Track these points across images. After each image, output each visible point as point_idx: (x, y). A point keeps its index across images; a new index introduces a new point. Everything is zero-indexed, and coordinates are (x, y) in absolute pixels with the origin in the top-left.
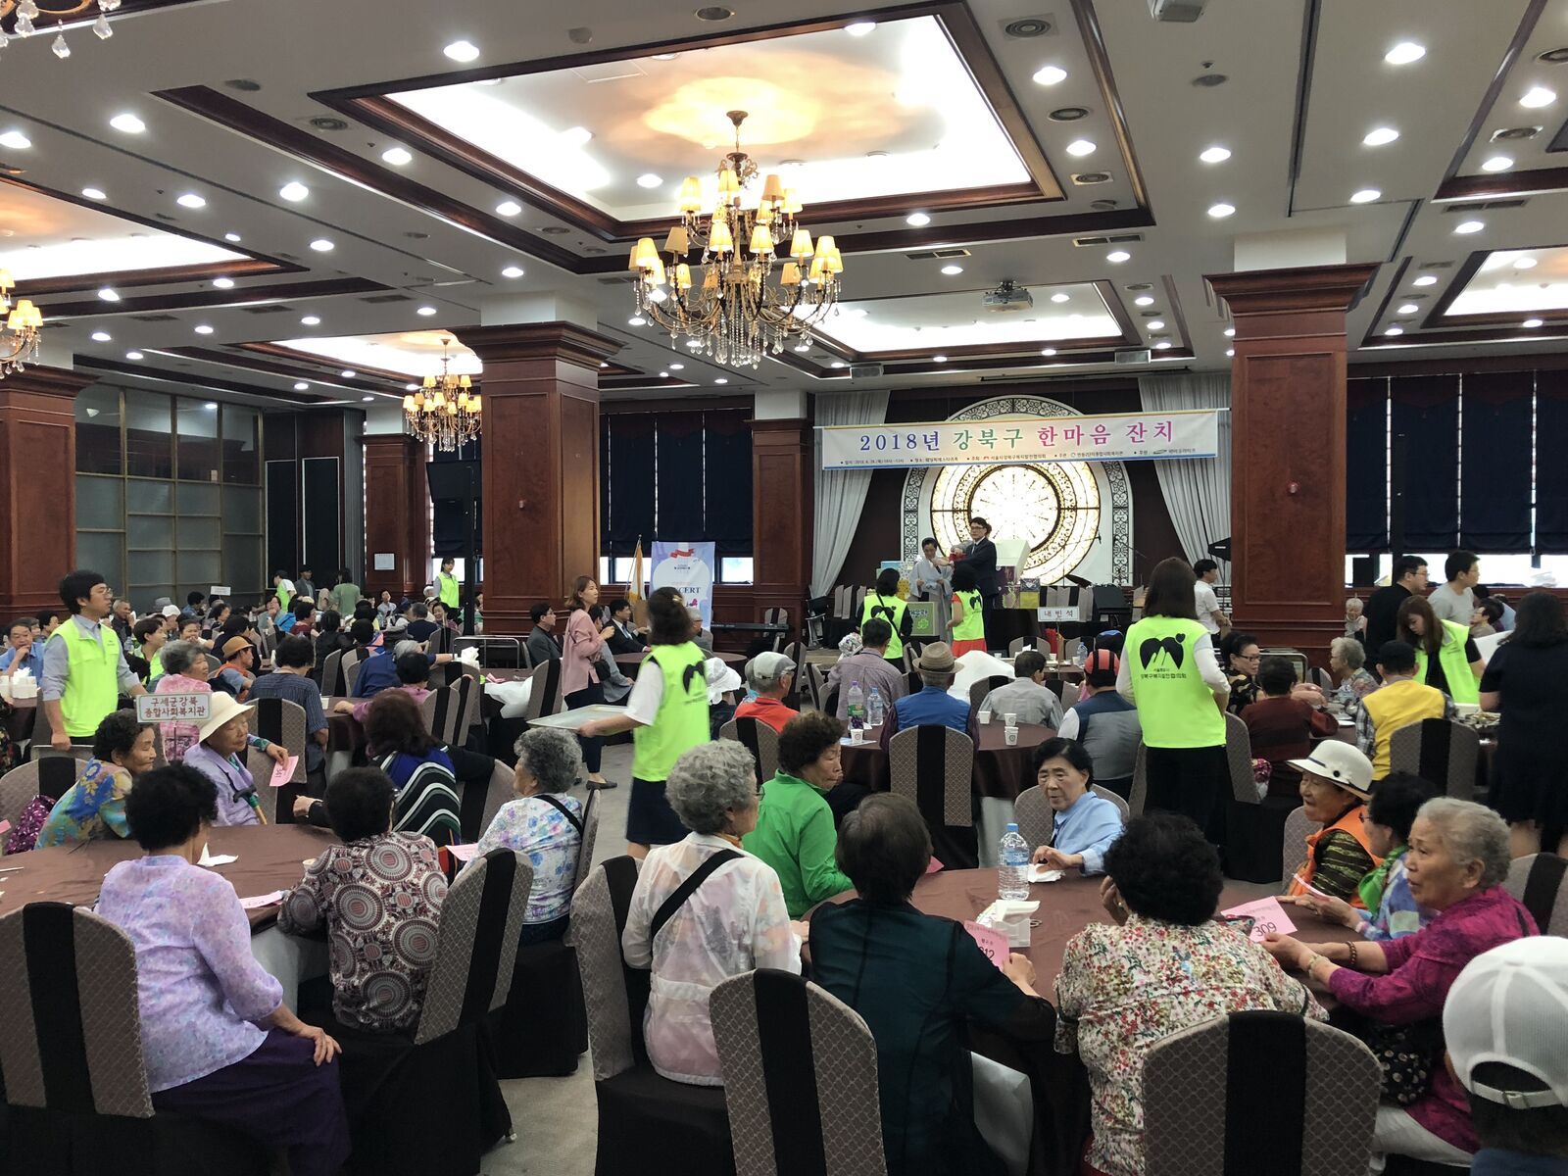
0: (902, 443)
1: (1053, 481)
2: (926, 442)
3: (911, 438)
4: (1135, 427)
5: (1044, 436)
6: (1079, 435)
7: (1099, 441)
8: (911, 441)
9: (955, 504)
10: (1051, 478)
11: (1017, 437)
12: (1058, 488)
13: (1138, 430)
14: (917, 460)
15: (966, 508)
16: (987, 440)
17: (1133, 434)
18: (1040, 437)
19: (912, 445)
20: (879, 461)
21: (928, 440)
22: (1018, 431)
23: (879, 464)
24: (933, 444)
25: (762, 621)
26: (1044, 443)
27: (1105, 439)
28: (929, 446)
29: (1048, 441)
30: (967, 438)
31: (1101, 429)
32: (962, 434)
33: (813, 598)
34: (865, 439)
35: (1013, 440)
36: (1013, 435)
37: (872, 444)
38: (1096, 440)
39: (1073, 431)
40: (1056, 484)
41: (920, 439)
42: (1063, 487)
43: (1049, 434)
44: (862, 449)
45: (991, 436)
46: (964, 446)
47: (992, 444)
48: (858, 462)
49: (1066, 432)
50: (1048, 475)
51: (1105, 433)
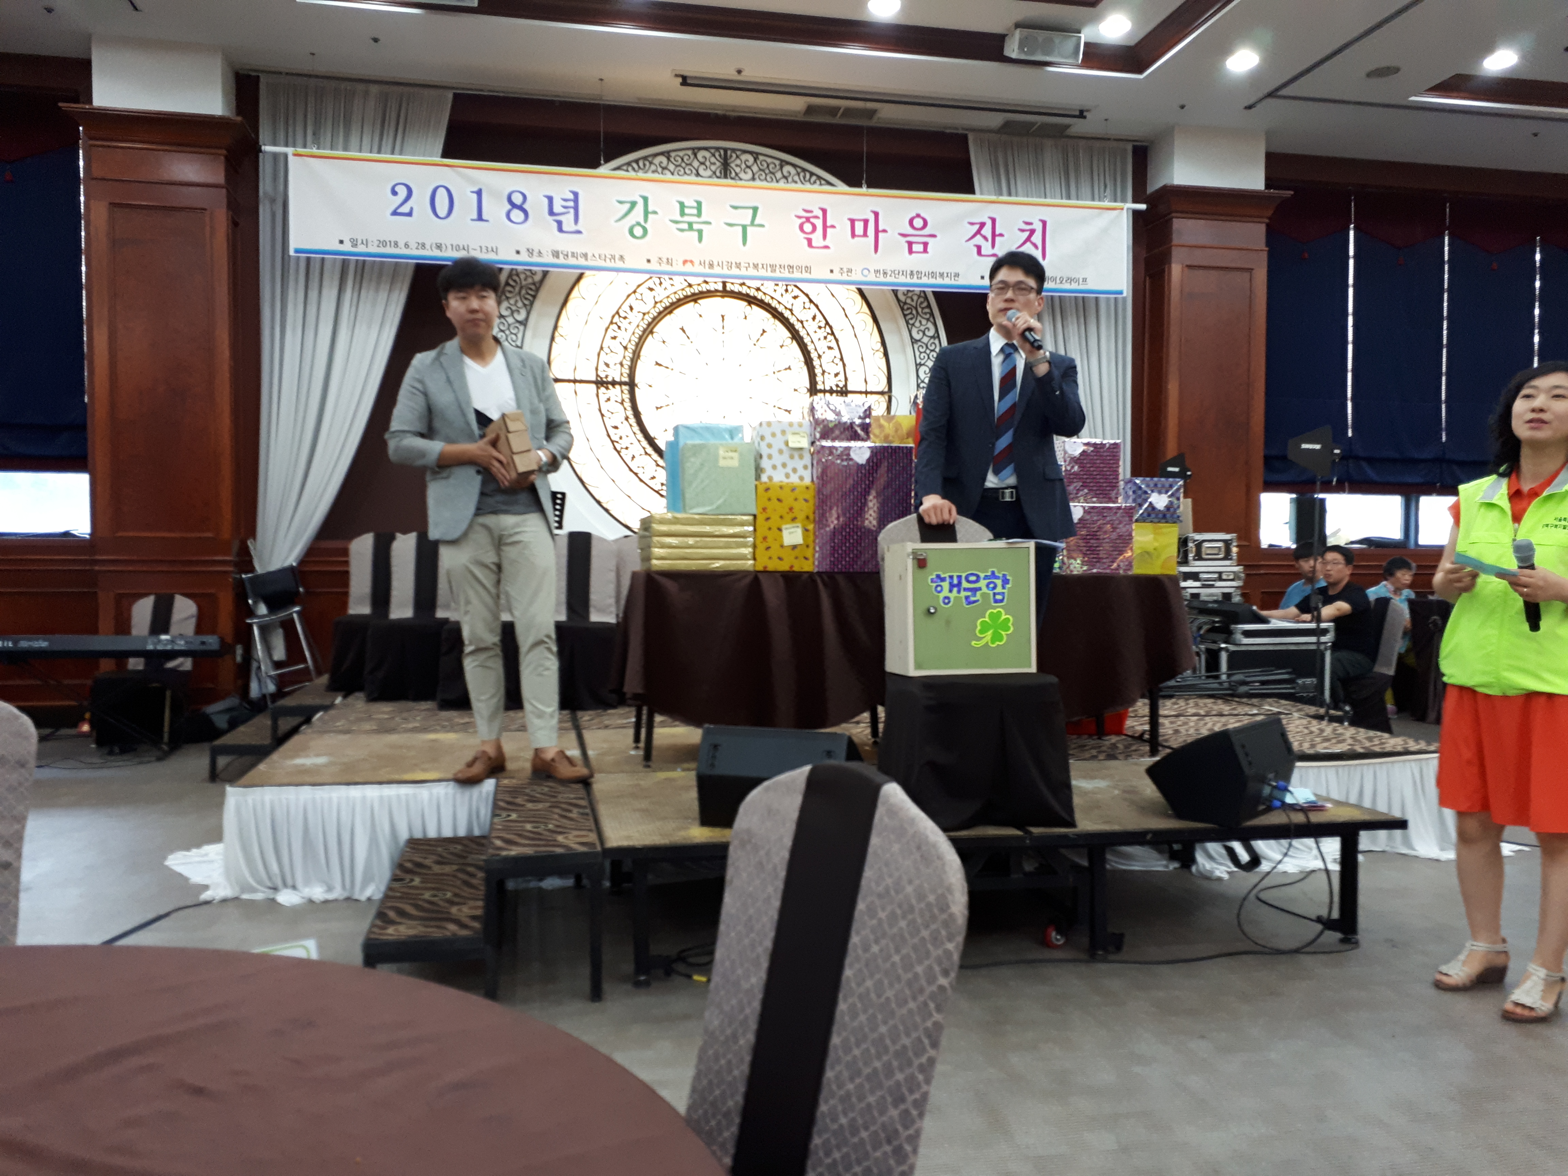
0: (495, 209)
1: (803, 333)
2: (551, 213)
3: (517, 199)
4: (982, 225)
5: (808, 227)
6: (877, 231)
7: (916, 248)
8: (514, 206)
9: (602, 367)
10: (798, 326)
11: (752, 223)
12: (810, 347)
13: (987, 231)
14: (530, 252)
15: (627, 380)
16: (690, 225)
17: (978, 240)
18: (801, 228)
19: (517, 215)
20: (439, 247)
21: (557, 209)
22: (755, 210)
23: (437, 253)
24: (568, 221)
25: (123, 626)
26: (810, 241)
27: (926, 245)
28: (560, 224)
29: (817, 238)
30: (646, 213)
31: (918, 223)
32: (633, 204)
33: (260, 569)
34: (402, 192)
35: (744, 228)
36: (745, 217)
37: (420, 202)
38: (910, 244)
39: (866, 222)
40: (807, 340)
41: (536, 204)
42: (822, 346)
43: (819, 223)
44: (395, 213)
45: (699, 215)
46: (638, 231)
47: (700, 232)
48: (383, 243)
49: (853, 222)
50: (793, 320)
51: (926, 231)
